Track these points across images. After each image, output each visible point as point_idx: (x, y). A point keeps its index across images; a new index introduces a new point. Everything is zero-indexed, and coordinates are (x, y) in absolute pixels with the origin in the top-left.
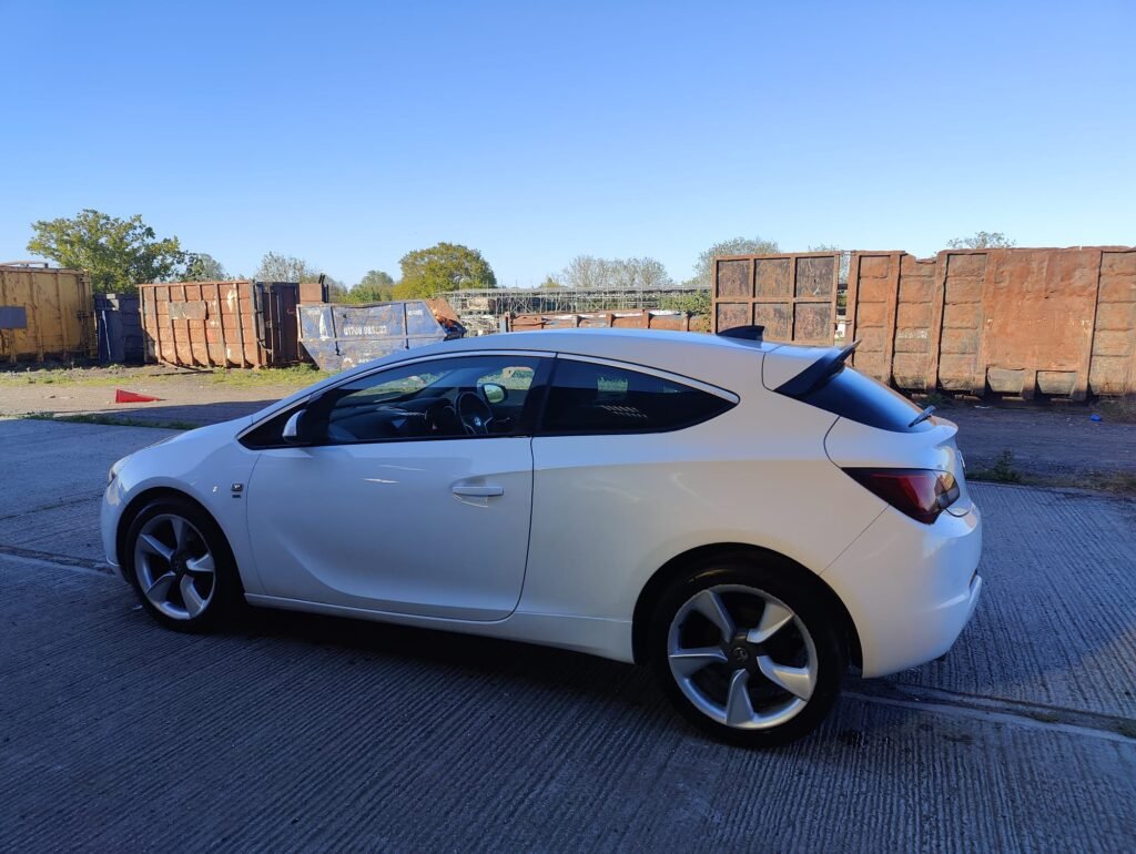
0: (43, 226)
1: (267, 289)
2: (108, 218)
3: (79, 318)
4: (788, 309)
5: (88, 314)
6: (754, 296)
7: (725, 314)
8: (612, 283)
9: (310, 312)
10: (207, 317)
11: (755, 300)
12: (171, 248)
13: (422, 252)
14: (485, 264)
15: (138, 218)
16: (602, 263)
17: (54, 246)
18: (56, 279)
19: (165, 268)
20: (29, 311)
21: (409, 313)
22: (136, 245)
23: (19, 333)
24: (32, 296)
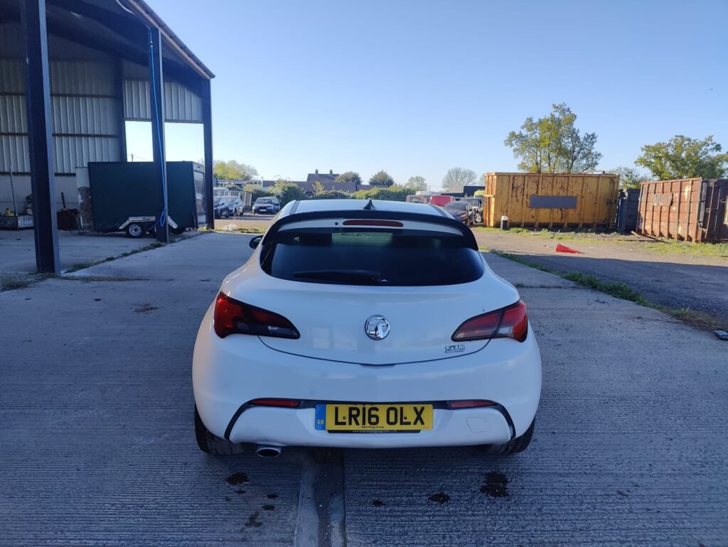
0: (648, 148)
1: (712, 185)
2: (690, 140)
3: (607, 204)
5: (613, 201)
10: (672, 204)
17: (652, 160)
18: (598, 180)
20: (579, 199)
23: (571, 211)
24: (582, 190)
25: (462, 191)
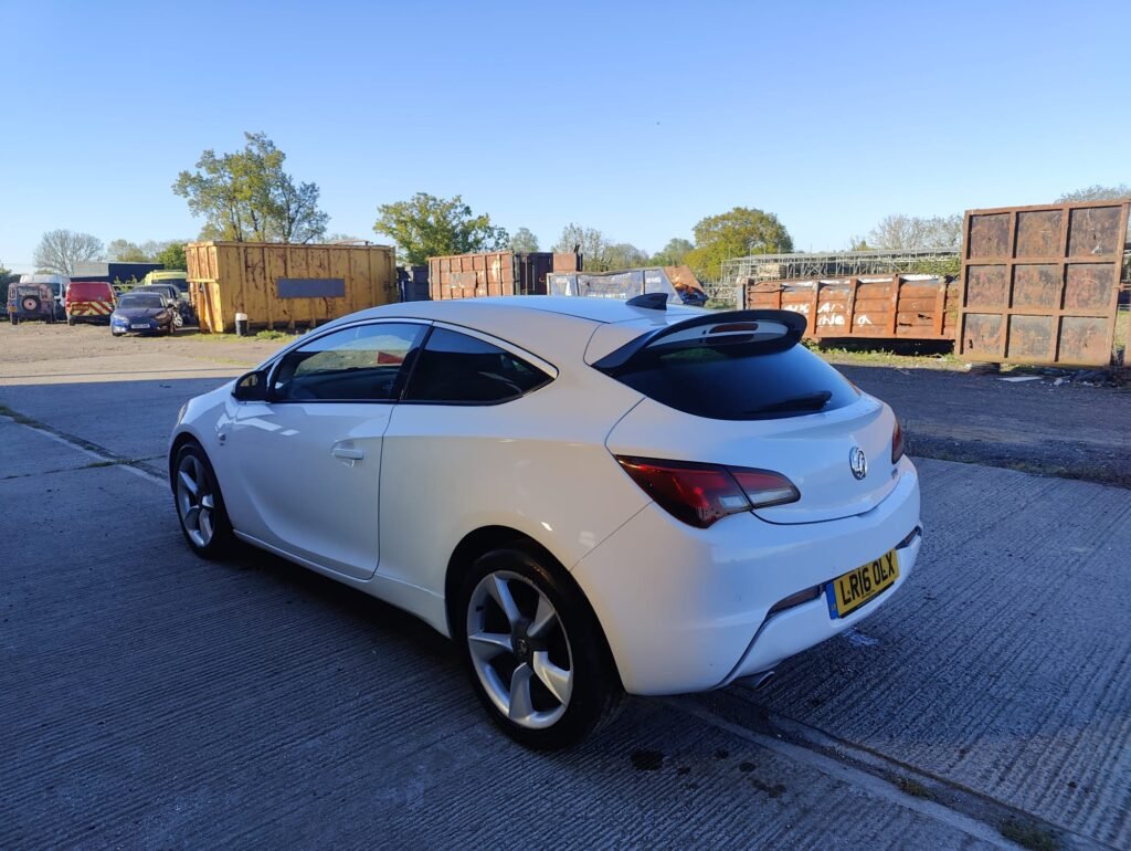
0: (386, 209)
1: (524, 260)
2: (435, 200)
3: (385, 288)
4: (1059, 272)
5: (392, 285)
6: (1014, 256)
7: (978, 278)
8: (927, 244)
9: (558, 280)
10: (477, 286)
11: (1015, 261)
12: (483, 223)
13: (717, 217)
14: (781, 227)
15: (458, 199)
16: (917, 223)
17: (394, 226)
18: (369, 254)
19: (477, 242)
20: (347, 282)
21: (648, 280)
22: (454, 223)
23: (339, 301)
24: (350, 269)
25: (106, 274)
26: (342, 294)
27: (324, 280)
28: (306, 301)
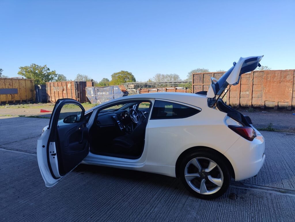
0: (22, 68)
1: (78, 83)
2: (38, 66)
3: (31, 91)
5: (33, 90)
6: (203, 83)
7: (196, 88)
8: (166, 80)
9: (89, 89)
10: (63, 90)
11: (203, 84)
12: (54, 73)
13: (117, 73)
14: (133, 76)
15: (46, 66)
16: (163, 75)
17: (24, 73)
18: (25, 81)
19: (52, 78)
20: (18, 90)
21: (114, 89)
22: (45, 72)
23: (16, 95)
26: (17, 93)
27: (11, 89)
28: (4, 95)
